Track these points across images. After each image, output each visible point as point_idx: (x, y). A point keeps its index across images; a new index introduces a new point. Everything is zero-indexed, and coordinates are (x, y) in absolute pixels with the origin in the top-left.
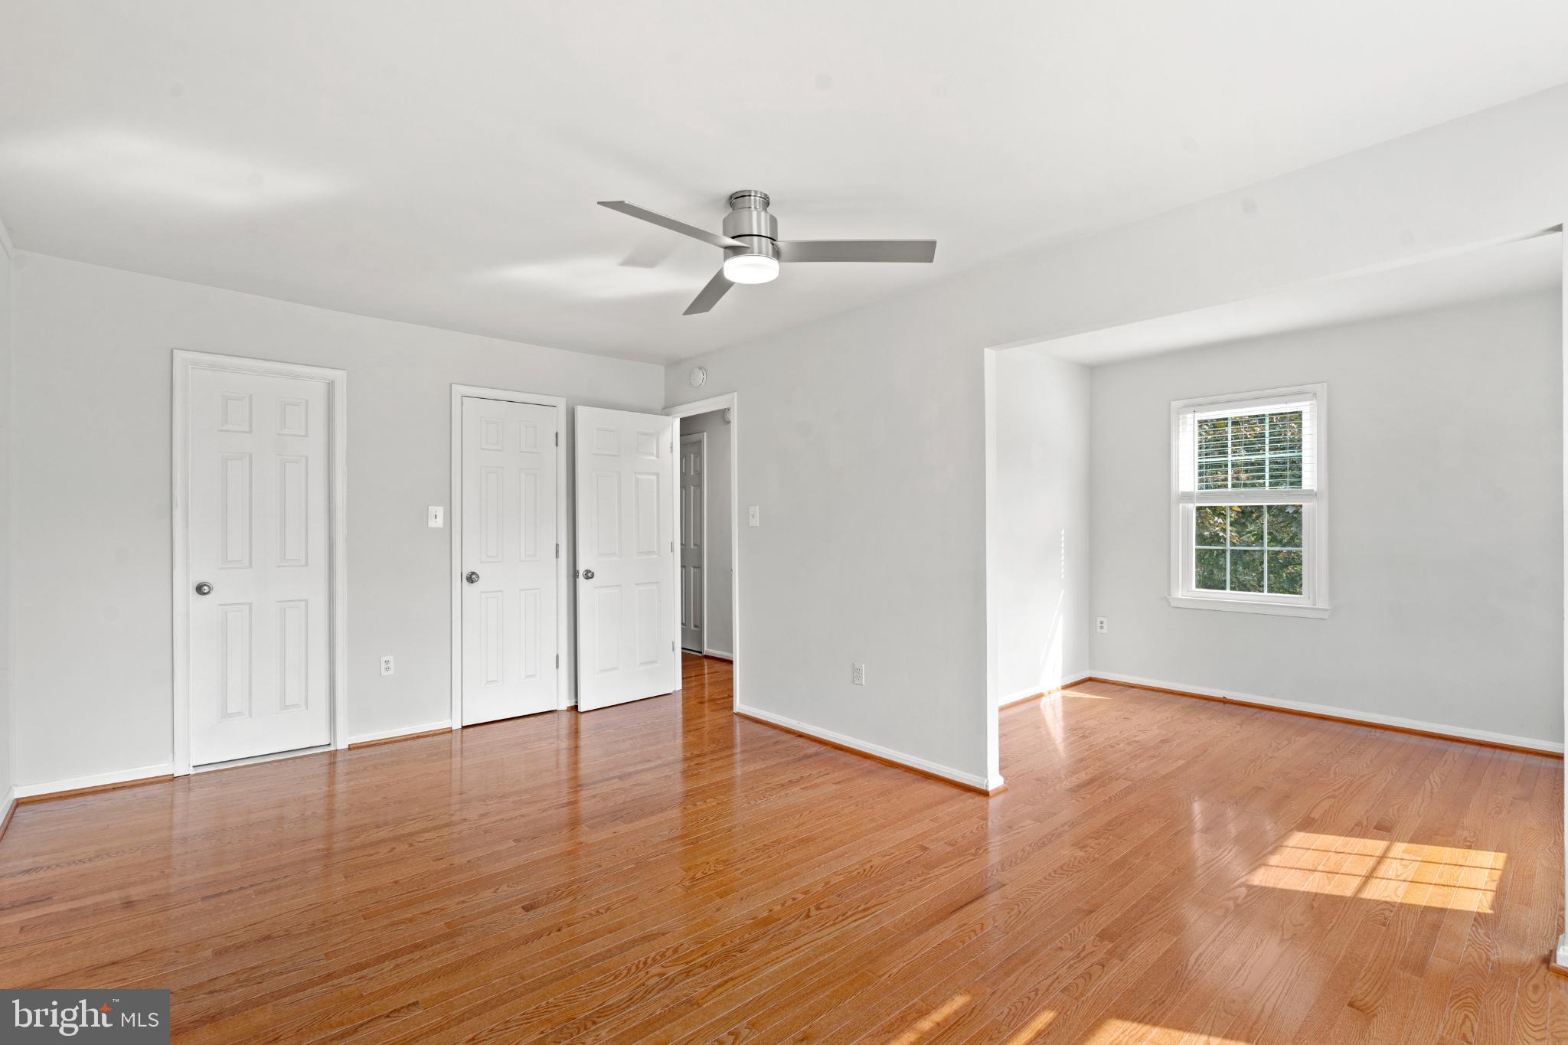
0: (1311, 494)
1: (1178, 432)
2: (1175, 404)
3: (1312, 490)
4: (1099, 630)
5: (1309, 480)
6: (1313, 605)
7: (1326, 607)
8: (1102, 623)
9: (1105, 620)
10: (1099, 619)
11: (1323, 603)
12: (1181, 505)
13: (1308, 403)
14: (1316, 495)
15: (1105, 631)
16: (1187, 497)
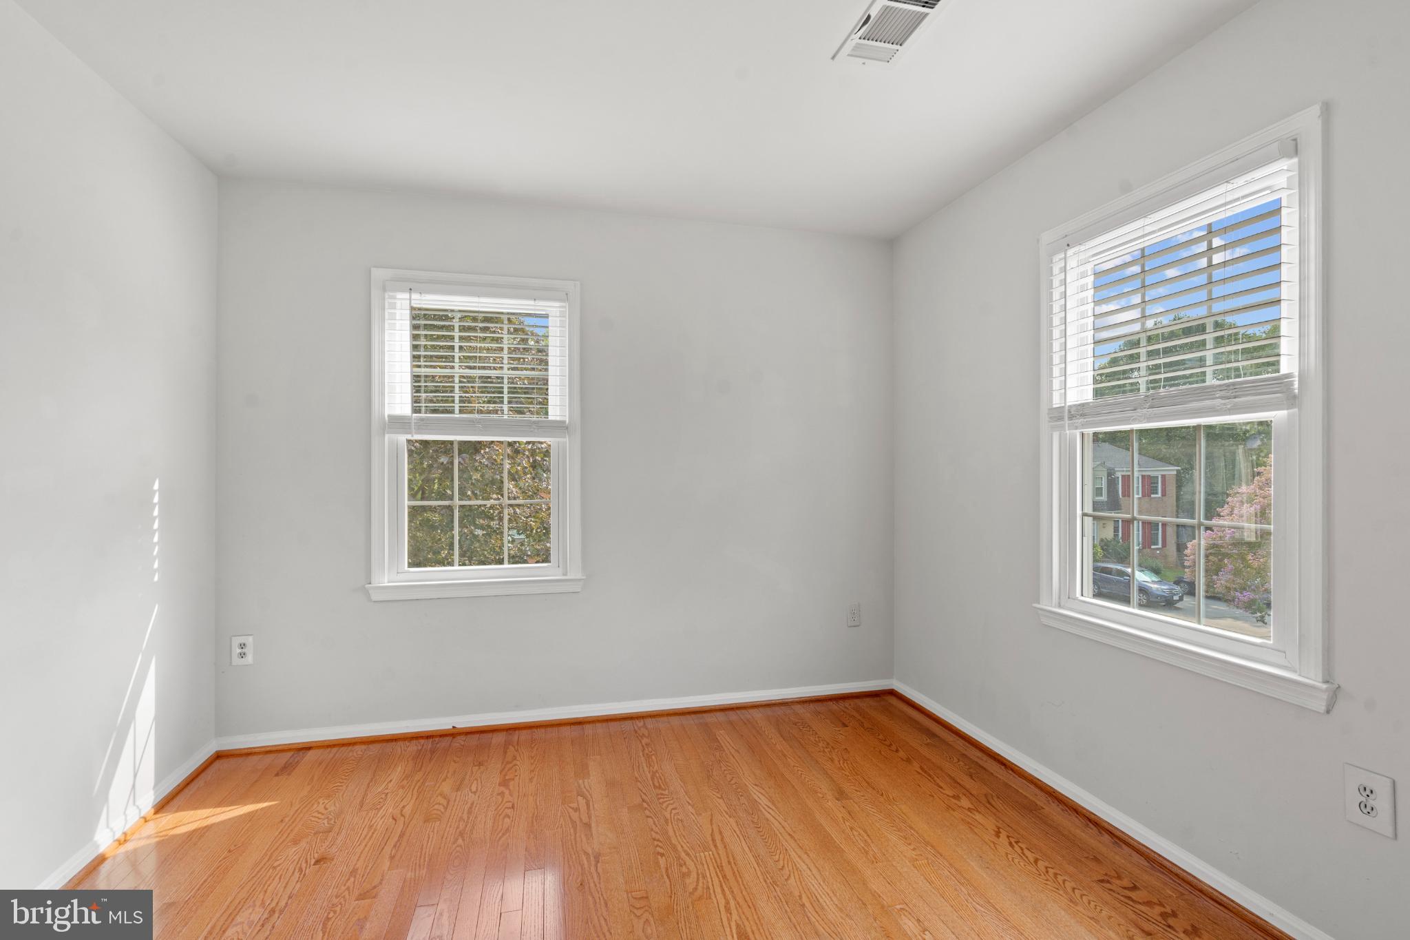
0: (559, 427)
1: (383, 320)
2: (377, 274)
3: (564, 422)
4: (236, 661)
5: (558, 408)
6: (563, 575)
7: (579, 576)
8: (242, 646)
9: (249, 640)
10: (236, 641)
11: (575, 573)
12: (387, 436)
13: (557, 304)
14: (567, 428)
15: (249, 659)
16: (398, 423)
